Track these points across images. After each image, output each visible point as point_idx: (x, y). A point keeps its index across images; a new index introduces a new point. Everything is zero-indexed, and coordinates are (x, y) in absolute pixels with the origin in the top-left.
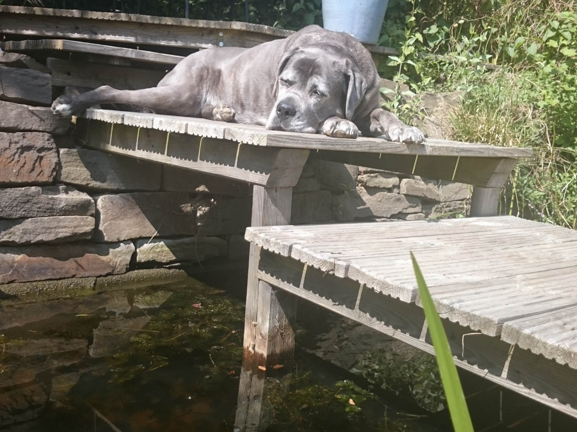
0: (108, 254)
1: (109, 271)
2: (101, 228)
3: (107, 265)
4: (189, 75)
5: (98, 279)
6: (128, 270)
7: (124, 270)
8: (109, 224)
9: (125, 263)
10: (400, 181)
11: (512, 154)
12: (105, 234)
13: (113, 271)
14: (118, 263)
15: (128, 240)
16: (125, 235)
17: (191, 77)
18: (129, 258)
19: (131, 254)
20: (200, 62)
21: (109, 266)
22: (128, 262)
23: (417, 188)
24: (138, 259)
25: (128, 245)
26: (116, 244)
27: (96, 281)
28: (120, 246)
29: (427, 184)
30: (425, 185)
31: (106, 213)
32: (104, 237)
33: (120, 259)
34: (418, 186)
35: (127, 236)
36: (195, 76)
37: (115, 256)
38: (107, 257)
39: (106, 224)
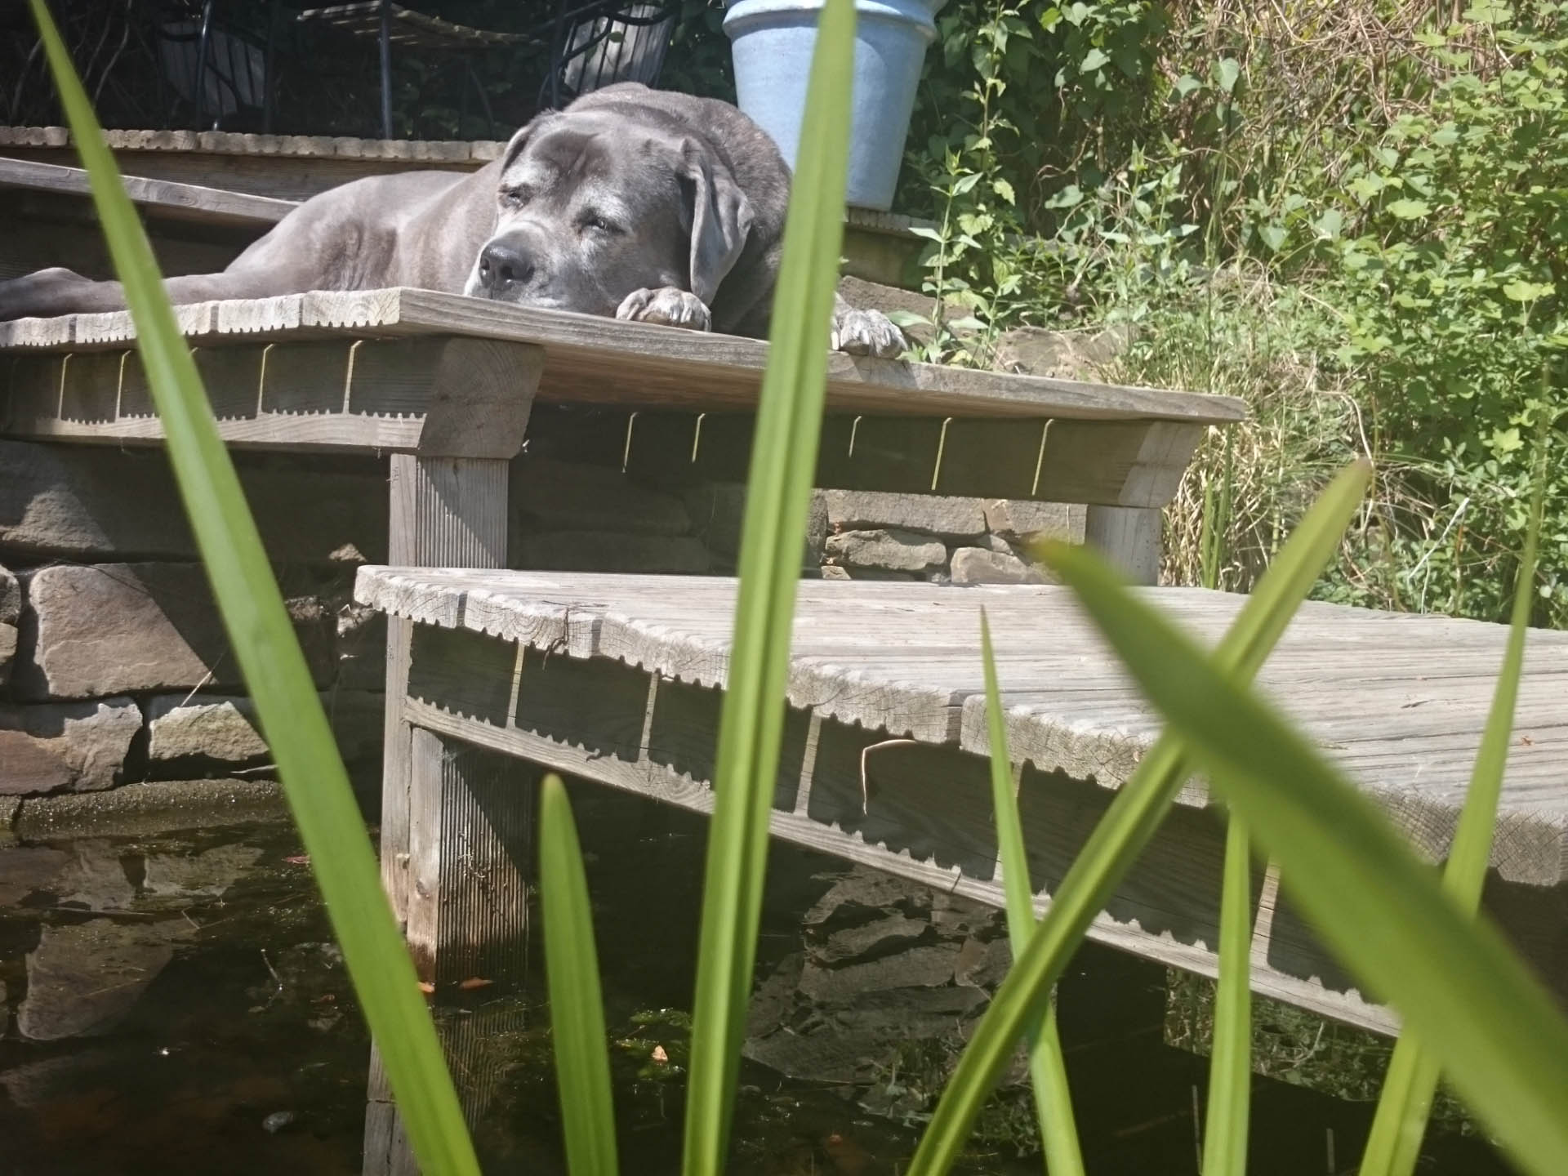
0: (58, 732)
1: (60, 779)
2: (40, 659)
3: (55, 762)
4: (301, 242)
5: (27, 802)
6: (119, 781)
7: (109, 781)
8: (64, 649)
9: (110, 760)
10: (950, 555)
11: (1180, 407)
12: (49, 676)
13: (74, 780)
14: (90, 760)
15: (121, 694)
16: (110, 681)
17: (308, 248)
18: (122, 745)
19: (131, 734)
20: (340, 209)
21: (61, 767)
22: (121, 758)
23: (1000, 572)
24: (151, 751)
25: (120, 710)
26: (84, 704)
27: (21, 806)
28: (95, 711)
29: (1028, 564)
30: (1024, 567)
31: (54, 617)
32: (46, 683)
33: (96, 748)
34: (1001, 568)
35: (116, 683)
36: (318, 246)
37: (82, 739)
38: (56, 741)
39: (54, 648)
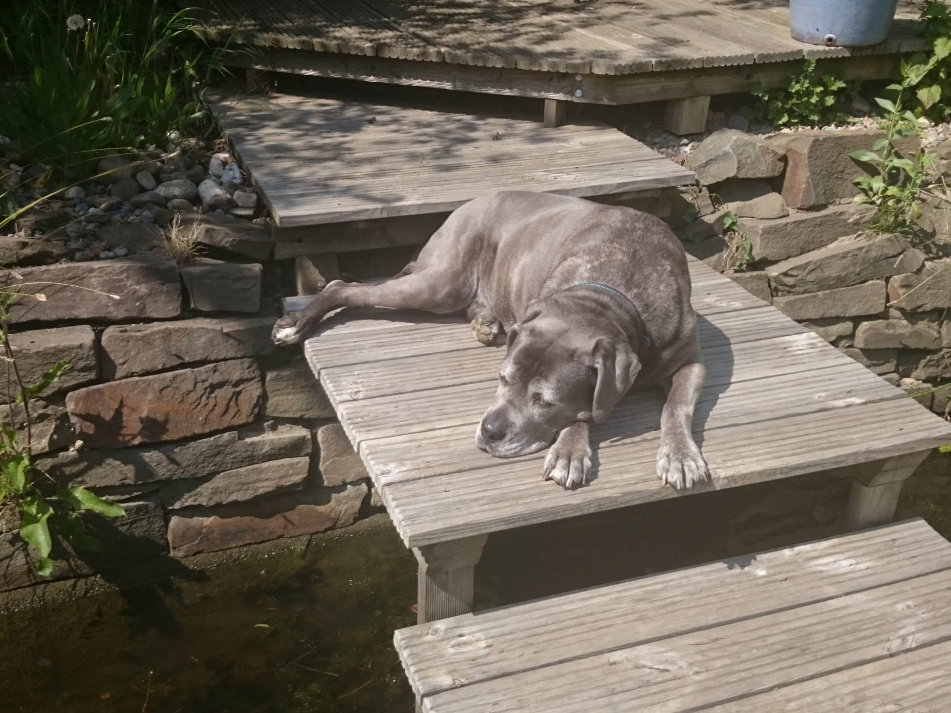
0: (329, 501)
1: (329, 524)
2: (321, 468)
3: (327, 517)
5: (314, 536)
6: (356, 520)
7: (351, 521)
8: (334, 462)
9: (352, 511)
10: (855, 327)
12: (324, 477)
13: (335, 524)
14: (343, 512)
15: (358, 480)
16: (352, 476)
18: (358, 504)
19: (362, 497)
21: (329, 519)
22: (357, 510)
23: (890, 335)
24: (372, 503)
25: (357, 487)
26: (342, 487)
27: (310, 540)
28: (346, 489)
31: (327, 448)
32: (323, 481)
33: (346, 507)
34: (891, 331)
35: (355, 476)
37: (339, 503)
38: (327, 506)
39: (327, 463)
